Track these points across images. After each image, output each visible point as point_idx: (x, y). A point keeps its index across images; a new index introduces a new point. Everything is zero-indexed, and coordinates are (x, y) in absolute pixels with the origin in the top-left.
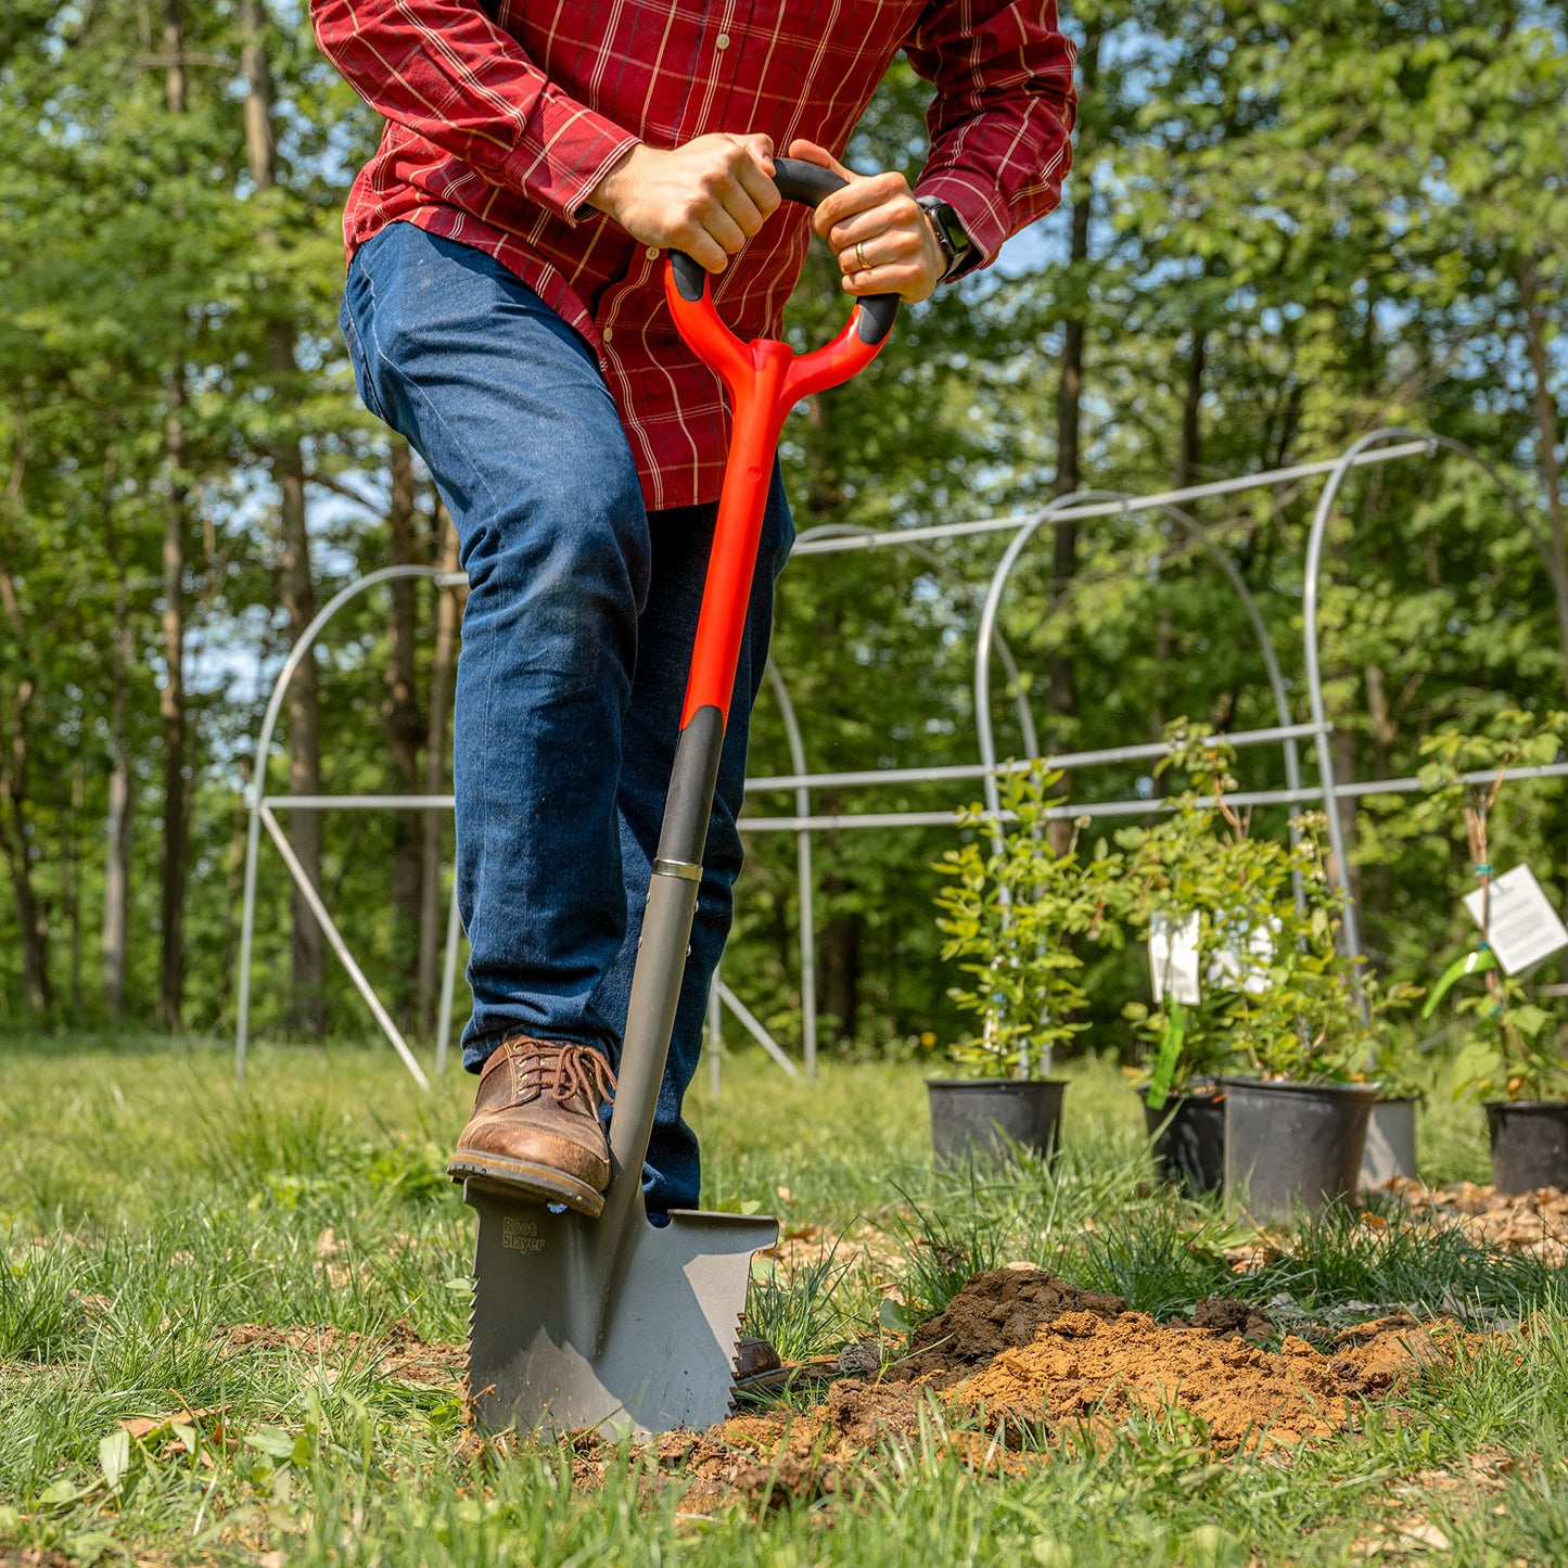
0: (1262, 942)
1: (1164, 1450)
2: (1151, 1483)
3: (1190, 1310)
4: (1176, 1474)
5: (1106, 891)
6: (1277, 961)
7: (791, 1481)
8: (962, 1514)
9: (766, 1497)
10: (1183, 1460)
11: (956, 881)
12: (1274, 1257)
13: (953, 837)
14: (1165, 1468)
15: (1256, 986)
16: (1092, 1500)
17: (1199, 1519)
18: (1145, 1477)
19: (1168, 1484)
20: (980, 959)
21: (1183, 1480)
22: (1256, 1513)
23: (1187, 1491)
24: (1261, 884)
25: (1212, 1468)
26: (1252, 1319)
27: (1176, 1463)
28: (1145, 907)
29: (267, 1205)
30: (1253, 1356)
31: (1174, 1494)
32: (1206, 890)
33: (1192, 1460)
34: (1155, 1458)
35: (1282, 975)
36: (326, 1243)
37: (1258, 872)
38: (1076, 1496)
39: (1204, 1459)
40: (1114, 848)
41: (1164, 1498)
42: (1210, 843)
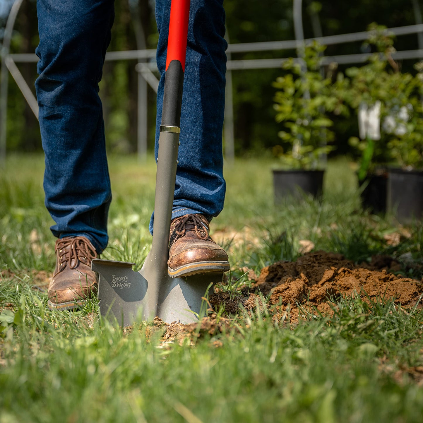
0: (404, 114)
1: (351, 315)
2: (346, 328)
3: (369, 259)
4: (356, 324)
5: (343, 94)
6: (410, 121)
7: (208, 328)
8: (271, 340)
9: (197, 335)
10: (359, 319)
11: (282, 90)
12: (403, 239)
13: (282, 72)
14: (351, 322)
15: (401, 131)
16: (323, 335)
17: (364, 341)
18: (344, 325)
19: (353, 328)
20: (292, 121)
21: (359, 326)
22: (386, 338)
23: (360, 331)
24: (404, 91)
25: (370, 322)
26: (393, 263)
27: (356, 320)
28: (357, 100)
29: (11, 221)
30: (391, 277)
31: (355, 332)
32: (382, 93)
33: (362, 319)
34: (348, 318)
35: (411, 127)
36: (33, 236)
37: (402, 86)
38: (316, 332)
39: (367, 318)
40: (346, 76)
41: (351, 333)
42: (384, 75)
